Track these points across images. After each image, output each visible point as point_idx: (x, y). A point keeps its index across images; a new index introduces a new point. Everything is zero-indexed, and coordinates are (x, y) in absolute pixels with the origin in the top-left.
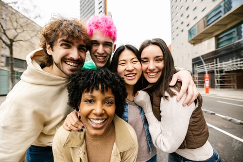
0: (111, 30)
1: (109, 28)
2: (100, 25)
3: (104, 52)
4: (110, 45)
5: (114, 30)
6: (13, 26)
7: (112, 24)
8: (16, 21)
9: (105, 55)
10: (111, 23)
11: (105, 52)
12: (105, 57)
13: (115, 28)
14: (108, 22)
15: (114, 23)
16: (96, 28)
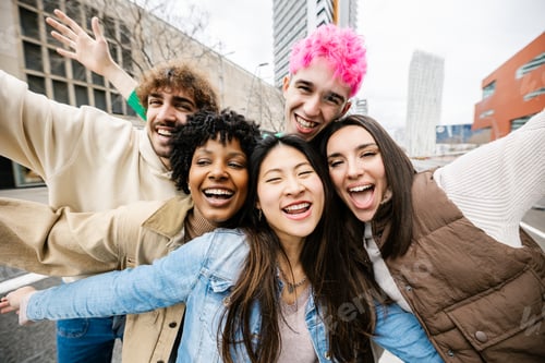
0: (355, 68)
1: (352, 62)
2: (331, 49)
3: (318, 113)
4: (337, 102)
5: (362, 70)
6: (163, 56)
7: (362, 55)
8: (167, 46)
9: (317, 120)
10: (359, 53)
11: (321, 113)
12: (317, 124)
13: (364, 66)
14: (354, 49)
15: (367, 54)
16: (320, 55)
